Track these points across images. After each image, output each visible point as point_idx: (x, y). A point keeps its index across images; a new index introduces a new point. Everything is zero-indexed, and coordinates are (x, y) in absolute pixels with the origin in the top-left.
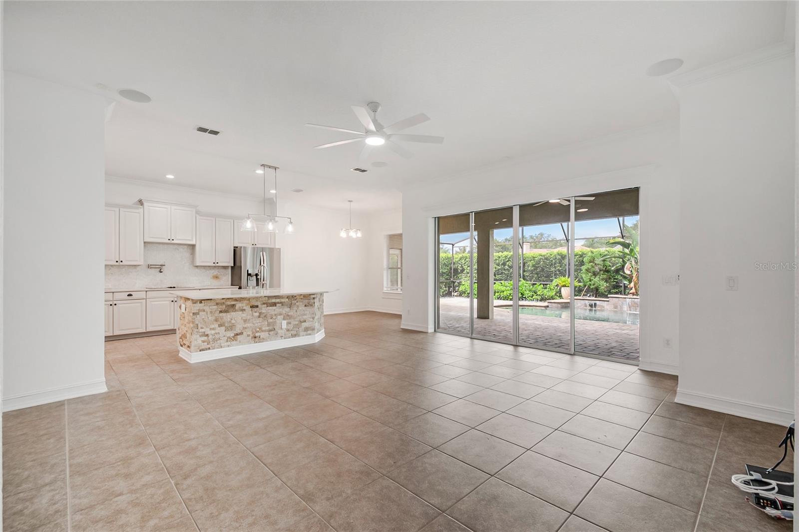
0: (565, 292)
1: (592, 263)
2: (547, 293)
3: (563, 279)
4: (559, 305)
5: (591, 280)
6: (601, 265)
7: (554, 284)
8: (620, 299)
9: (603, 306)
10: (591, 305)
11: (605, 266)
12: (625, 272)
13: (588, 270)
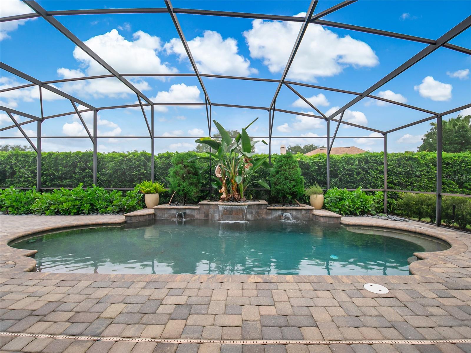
0: (151, 199)
1: (180, 165)
2: (127, 202)
3: (147, 183)
4: (141, 219)
5: (179, 185)
6: (191, 167)
7: (136, 190)
8: (211, 206)
9: (192, 215)
10: (180, 216)
11: (194, 168)
12: (216, 175)
13: (176, 173)
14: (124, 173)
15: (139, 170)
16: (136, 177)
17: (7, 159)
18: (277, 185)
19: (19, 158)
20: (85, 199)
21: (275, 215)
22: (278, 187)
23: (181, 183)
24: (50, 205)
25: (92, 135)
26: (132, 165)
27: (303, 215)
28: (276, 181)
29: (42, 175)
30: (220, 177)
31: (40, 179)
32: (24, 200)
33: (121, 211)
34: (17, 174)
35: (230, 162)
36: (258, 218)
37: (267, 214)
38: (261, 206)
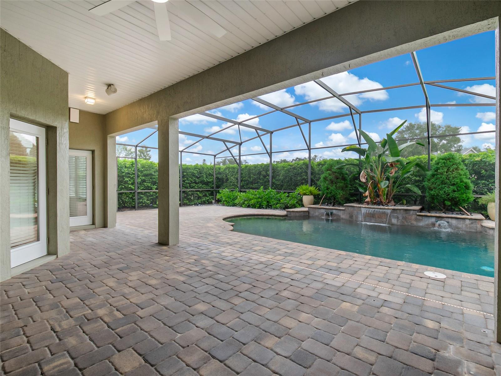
2: (290, 201)
3: (304, 187)
4: (297, 214)
5: (328, 189)
6: (338, 173)
7: (296, 192)
8: (355, 208)
9: (339, 215)
10: (327, 214)
11: (341, 173)
12: (361, 179)
13: (325, 178)
14: (291, 179)
15: (301, 176)
16: (299, 182)
17: (224, 171)
18: (432, 190)
19: (230, 170)
20: (264, 198)
21: (427, 223)
22: (432, 192)
23: (329, 186)
24: (245, 200)
25: (269, 151)
26: (297, 172)
27: (466, 225)
28: (431, 185)
29: (242, 181)
30: (365, 181)
31: (240, 184)
32: (232, 197)
33: (286, 207)
34: (229, 180)
35: (377, 168)
36: (406, 224)
37: (416, 220)
38: (409, 211)
